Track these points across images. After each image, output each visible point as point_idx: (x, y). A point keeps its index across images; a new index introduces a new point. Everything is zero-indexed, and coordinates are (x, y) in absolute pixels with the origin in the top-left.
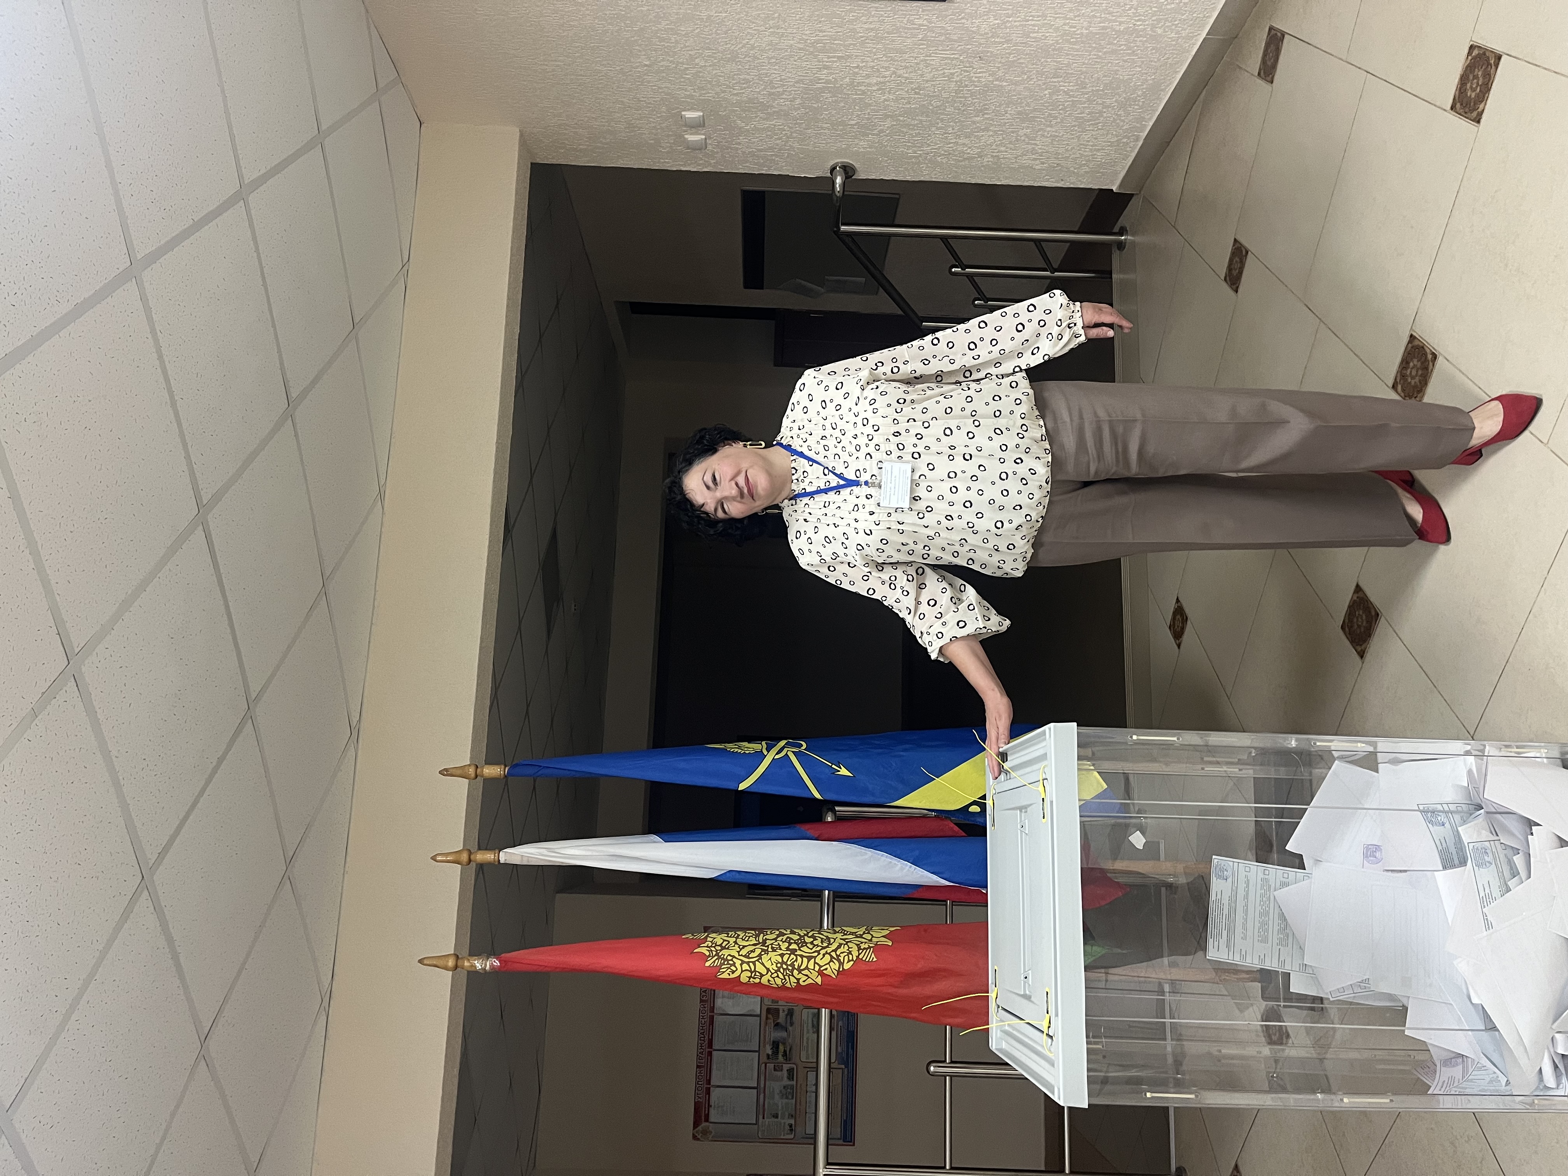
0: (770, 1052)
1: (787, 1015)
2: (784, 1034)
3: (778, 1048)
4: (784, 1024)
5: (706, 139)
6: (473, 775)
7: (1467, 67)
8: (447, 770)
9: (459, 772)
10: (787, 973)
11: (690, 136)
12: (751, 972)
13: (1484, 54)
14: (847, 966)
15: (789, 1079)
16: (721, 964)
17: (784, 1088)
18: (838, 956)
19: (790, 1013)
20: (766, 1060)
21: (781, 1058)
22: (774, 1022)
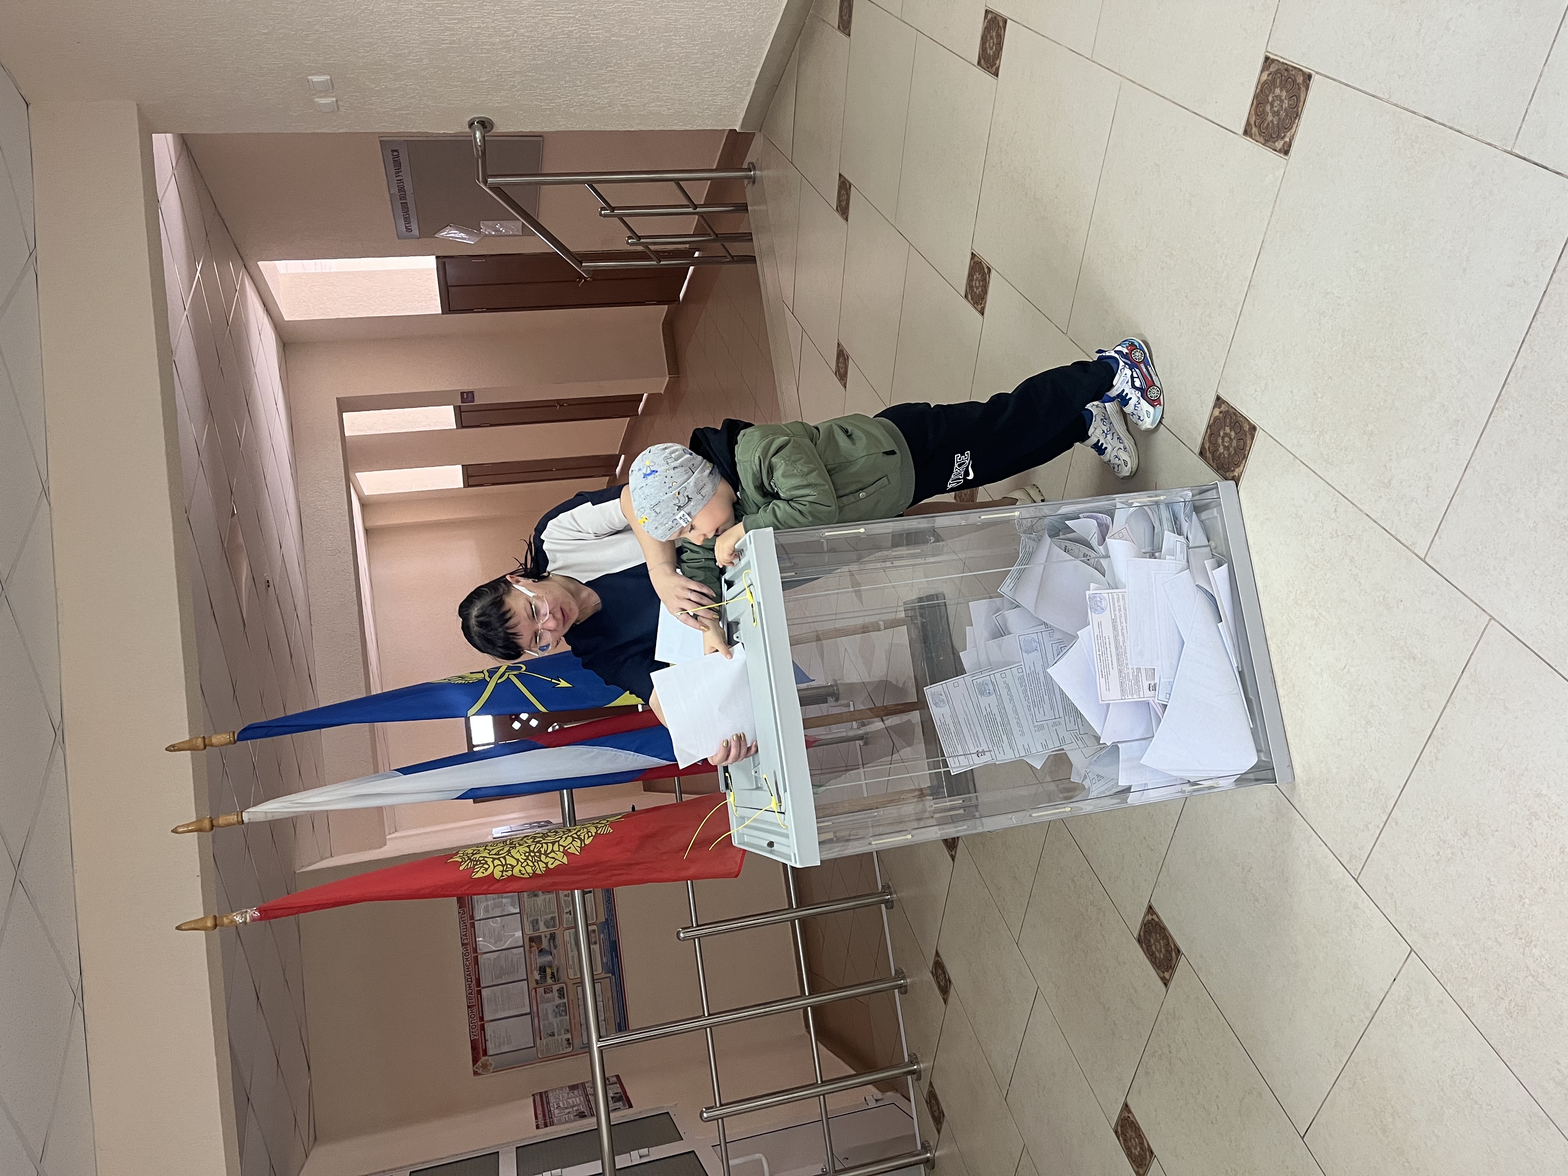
0: (538, 977)
1: (549, 940)
2: (550, 958)
3: (545, 971)
4: (547, 948)
5: (337, 101)
6: (202, 746)
7: (985, 28)
8: (173, 746)
9: (186, 746)
10: (535, 860)
11: (322, 99)
12: (503, 866)
13: (995, 18)
14: (587, 842)
15: (560, 998)
16: (474, 865)
17: (557, 1007)
18: (579, 836)
19: (553, 937)
20: (535, 985)
21: (549, 981)
22: (538, 948)
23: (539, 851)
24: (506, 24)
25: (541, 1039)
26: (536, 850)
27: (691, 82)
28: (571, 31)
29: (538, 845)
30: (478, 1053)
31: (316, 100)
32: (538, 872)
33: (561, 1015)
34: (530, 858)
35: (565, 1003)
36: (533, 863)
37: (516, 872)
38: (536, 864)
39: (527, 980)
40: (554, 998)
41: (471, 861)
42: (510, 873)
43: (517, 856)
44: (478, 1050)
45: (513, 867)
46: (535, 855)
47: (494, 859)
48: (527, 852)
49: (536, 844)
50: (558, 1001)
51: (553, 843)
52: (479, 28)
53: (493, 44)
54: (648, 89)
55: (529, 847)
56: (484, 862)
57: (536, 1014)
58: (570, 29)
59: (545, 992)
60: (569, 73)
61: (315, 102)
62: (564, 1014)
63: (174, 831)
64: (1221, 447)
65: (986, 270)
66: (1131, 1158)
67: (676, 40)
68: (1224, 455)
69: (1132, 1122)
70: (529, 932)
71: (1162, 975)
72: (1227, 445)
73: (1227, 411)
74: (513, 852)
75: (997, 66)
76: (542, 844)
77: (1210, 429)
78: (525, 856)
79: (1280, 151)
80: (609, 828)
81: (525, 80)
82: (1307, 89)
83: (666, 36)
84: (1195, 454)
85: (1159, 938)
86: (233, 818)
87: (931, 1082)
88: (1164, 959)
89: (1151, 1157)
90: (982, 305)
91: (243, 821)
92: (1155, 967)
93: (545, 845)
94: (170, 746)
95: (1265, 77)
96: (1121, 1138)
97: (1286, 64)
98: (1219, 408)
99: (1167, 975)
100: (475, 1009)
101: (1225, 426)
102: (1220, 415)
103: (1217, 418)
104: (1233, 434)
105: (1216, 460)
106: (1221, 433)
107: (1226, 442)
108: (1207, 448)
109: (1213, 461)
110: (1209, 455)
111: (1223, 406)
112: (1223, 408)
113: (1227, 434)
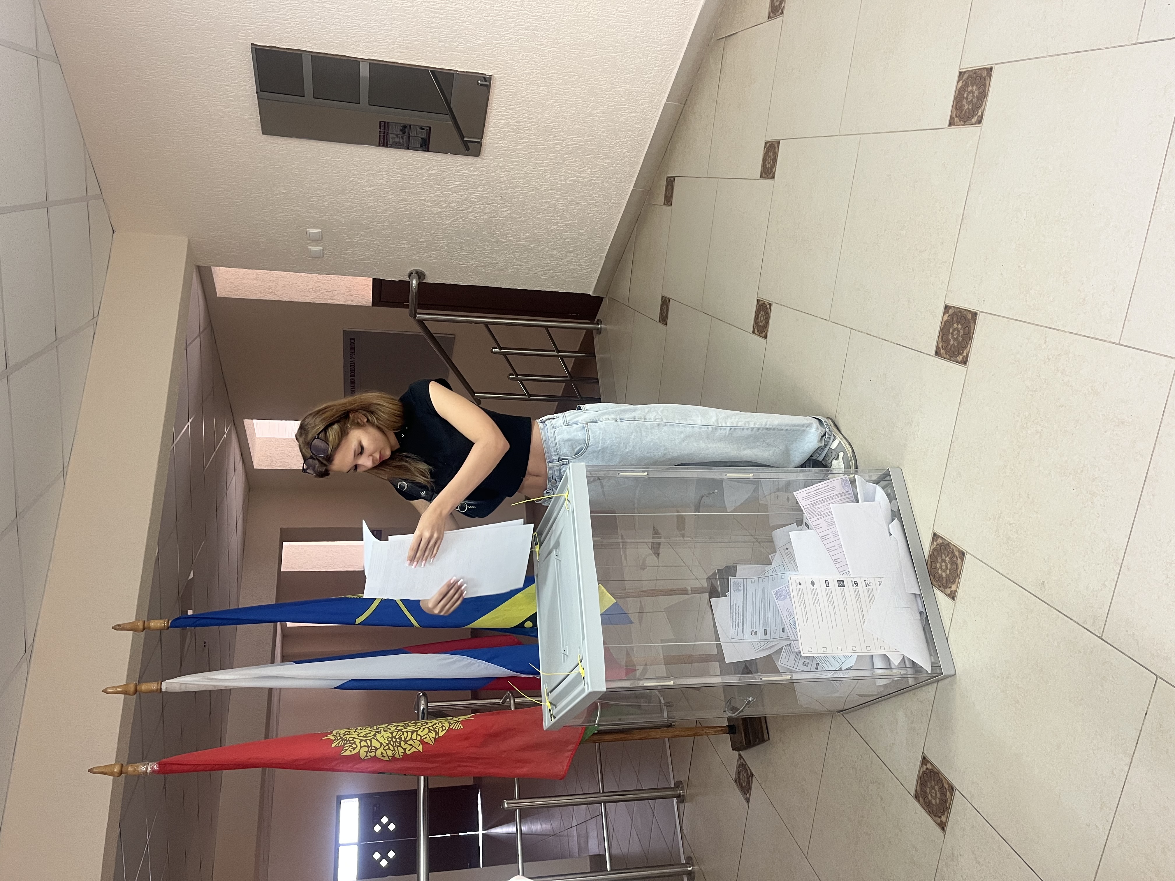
5: (323, 250)
6: (141, 627)
7: (765, 153)
8: (119, 625)
9: (129, 627)
10: (396, 745)
11: (312, 247)
12: (368, 747)
13: (772, 144)
14: (441, 734)
16: (345, 744)
18: (434, 728)
23: (400, 738)
24: (443, 199)
26: (397, 737)
27: (562, 254)
28: (485, 208)
29: (399, 732)
31: (309, 247)
32: (397, 756)
34: (392, 743)
36: (394, 747)
37: (379, 753)
38: (396, 748)
41: (343, 740)
42: (373, 754)
43: (381, 740)
45: (377, 749)
46: (396, 741)
47: (362, 740)
48: (390, 737)
49: (398, 732)
51: (413, 732)
52: (425, 200)
53: (433, 213)
54: (533, 257)
55: (392, 733)
56: (353, 742)
58: (484, 206)
60: (480, 240)
61: (308, 249)
63: (105, 691)
64: (951, 340)
65: (768, 306)
67: (554, 219)
68: (954, 345)
72: (955, 337)
73: (954, 312)
74: (378, 736)
75: (773, 172)
76: (403, 732)
77: (942, 332)
78: (388, 740)
79: (975, 123)
80: (460, 725)
81: (450, 243)
82: (990, 77)
83: (548, 216)
84: (932, 356)
85: (934, 785)
86: (154, 686)
88: (940, 803)
90: (766, 332)
91: (161, 689)
92: (932, 815)
93: (405, 734)
94: (116, 625)
95: (960, 84)
97: (974, 70)
98: (948, 313)
101: (953, 324)
102: (949, 318)
103: (947, 321)
104: (960, 326)
105: (949, 352)
106: (951, 331)
107: (955, 335)
108: (941, 347)
109: (946, 354)
110: (942, 351)
111: (950, 310)
112: (951, 311)
113: (955, 329)
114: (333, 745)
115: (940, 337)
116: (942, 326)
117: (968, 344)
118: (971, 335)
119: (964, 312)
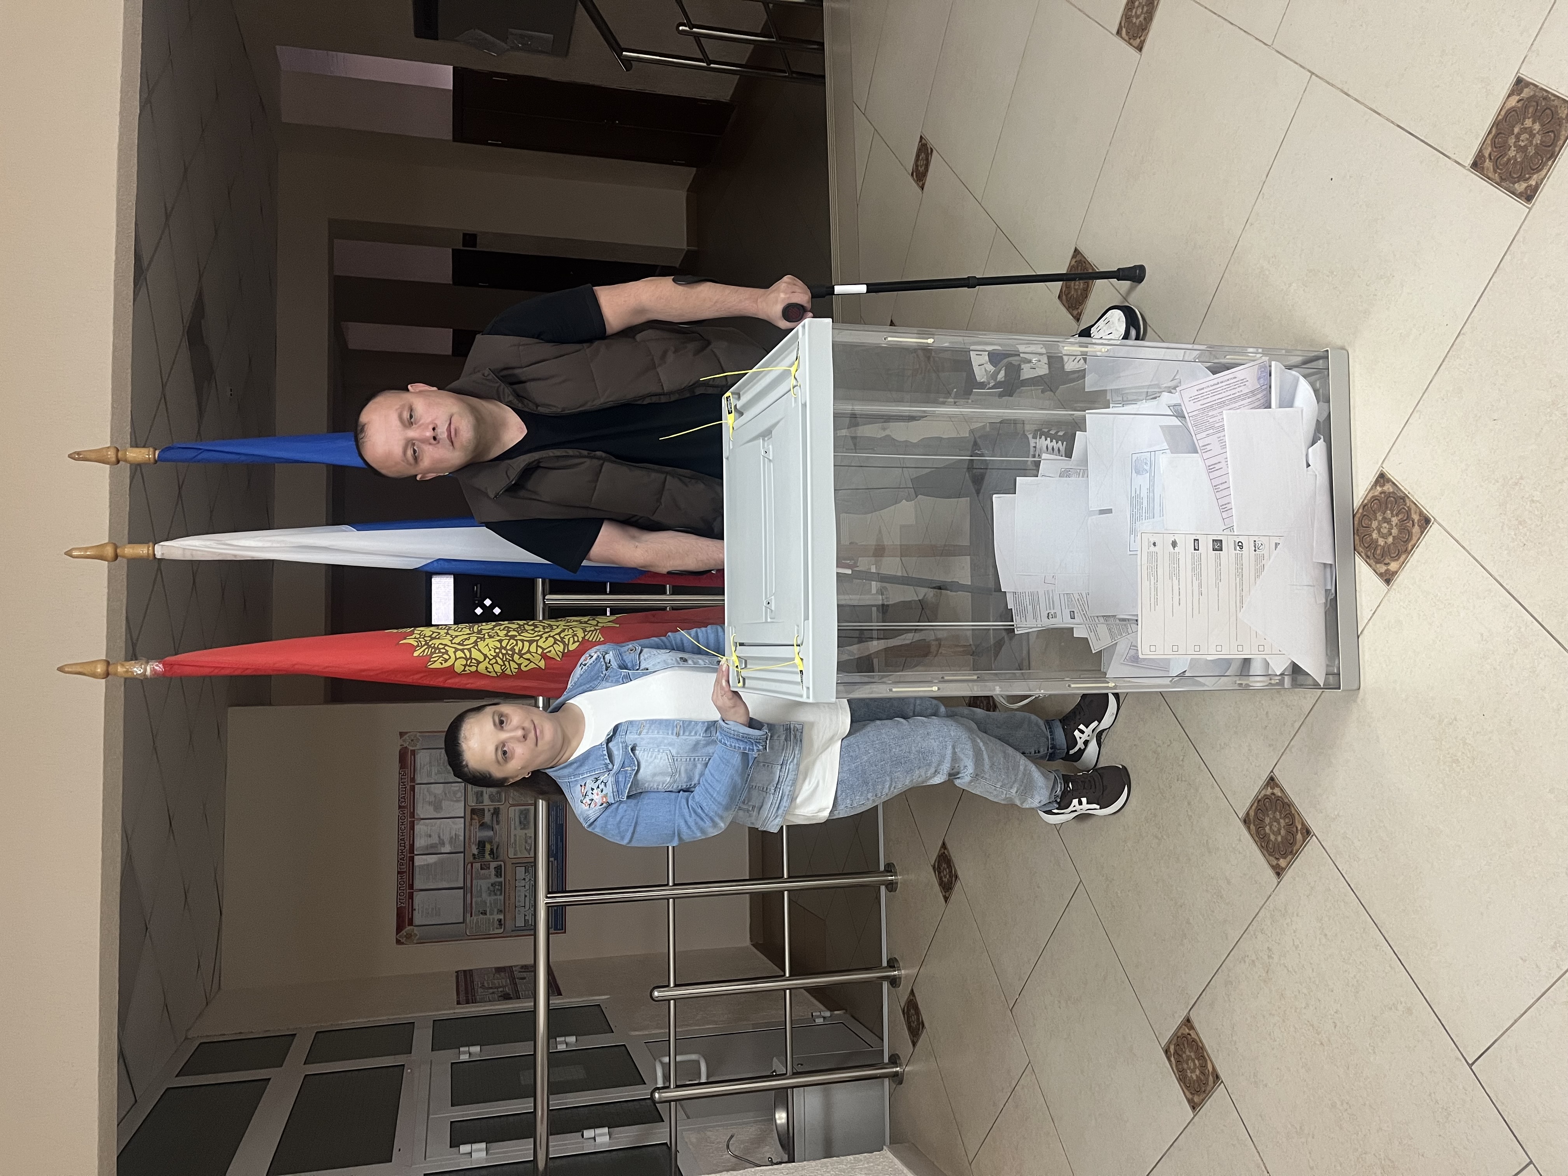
0: (476, 852)
1: (493, 814)
2: (491, 833)
3: (484, 847)
4: (489, 823)
6: (114, 458)
8: (78, 453)
10: (506, 659)
12: (467, 659)
14: (571, 646)
15: (497, 876)
16: (432, 653)
17: (492, 885)
18: (562, 638)
19: (496, 812)
20: (471, 859)
21: (487, 857)
22: (479, 822)
23: (513, 649)
25: (471, 916)
26: (508, 647)
29: (512, 641)
30: (404, 921)
32: (508, 672)
33: (496, 895)
34: (501, 655)
35: (501, 882)
36: (503, 662)
37: (481, 668)
38: (506, 663)
39: (464, 852)
40: (490, 875)
41: (429, 647)
42: (473, 669)
43: (485, 651)
44: (404, 918)
45: (479, 663)
46: (507, 653)
47: (457, 650)
48: (497, 648)
49: (509, 640)
50: (494, 879)
51: (531, 642)
55: (500, 641)
56: (444, 651)
57: (469, 890)
59: (482, 869)
62: (498, 893)
63: (69, 554)
64: (1513, 148)
66: (1184, 1083)
68: (1516, 160)
69: (1194, 1040)
70: (472, 803)
71: (1275, 862)
72: (1523, 144)
73: (1534, 96)
74: (481, 645)
76: (517, 640)
77: (1496, 129)
78: (495, 652)
80: (600, 635)
84: (1464, 167)
85: (1279, 817)
86: (143, 551)
87: (912, 991)
88: (1282, 842)
89: (1215, 1083)
90: (1141, 40)
91: (154, 556)
92: (1265, 852)
93: (520, 643)
94: (74, 453)
96: (1172, 1059)
98: (1519, 94)
99: (1283, 863)
100: (405, 876)
101: (1524, 119)
102: (1519, 105)
103: (1513, 110)
104: (1537, 127)
105: (1501, 170)
106: (1516, 130)
107: (1523, 141)
108: (1487, 155)
109: (1495, 172)
110: (1488, 164)
111: (1526, 90)
112: (1526, 93)
113: (1526, 129)
114: (416, 654)
115: (1491, 136)
116: (1500, 117)
117: (1545, 164)
118: (1557, 149)
119: (1554, 101)
